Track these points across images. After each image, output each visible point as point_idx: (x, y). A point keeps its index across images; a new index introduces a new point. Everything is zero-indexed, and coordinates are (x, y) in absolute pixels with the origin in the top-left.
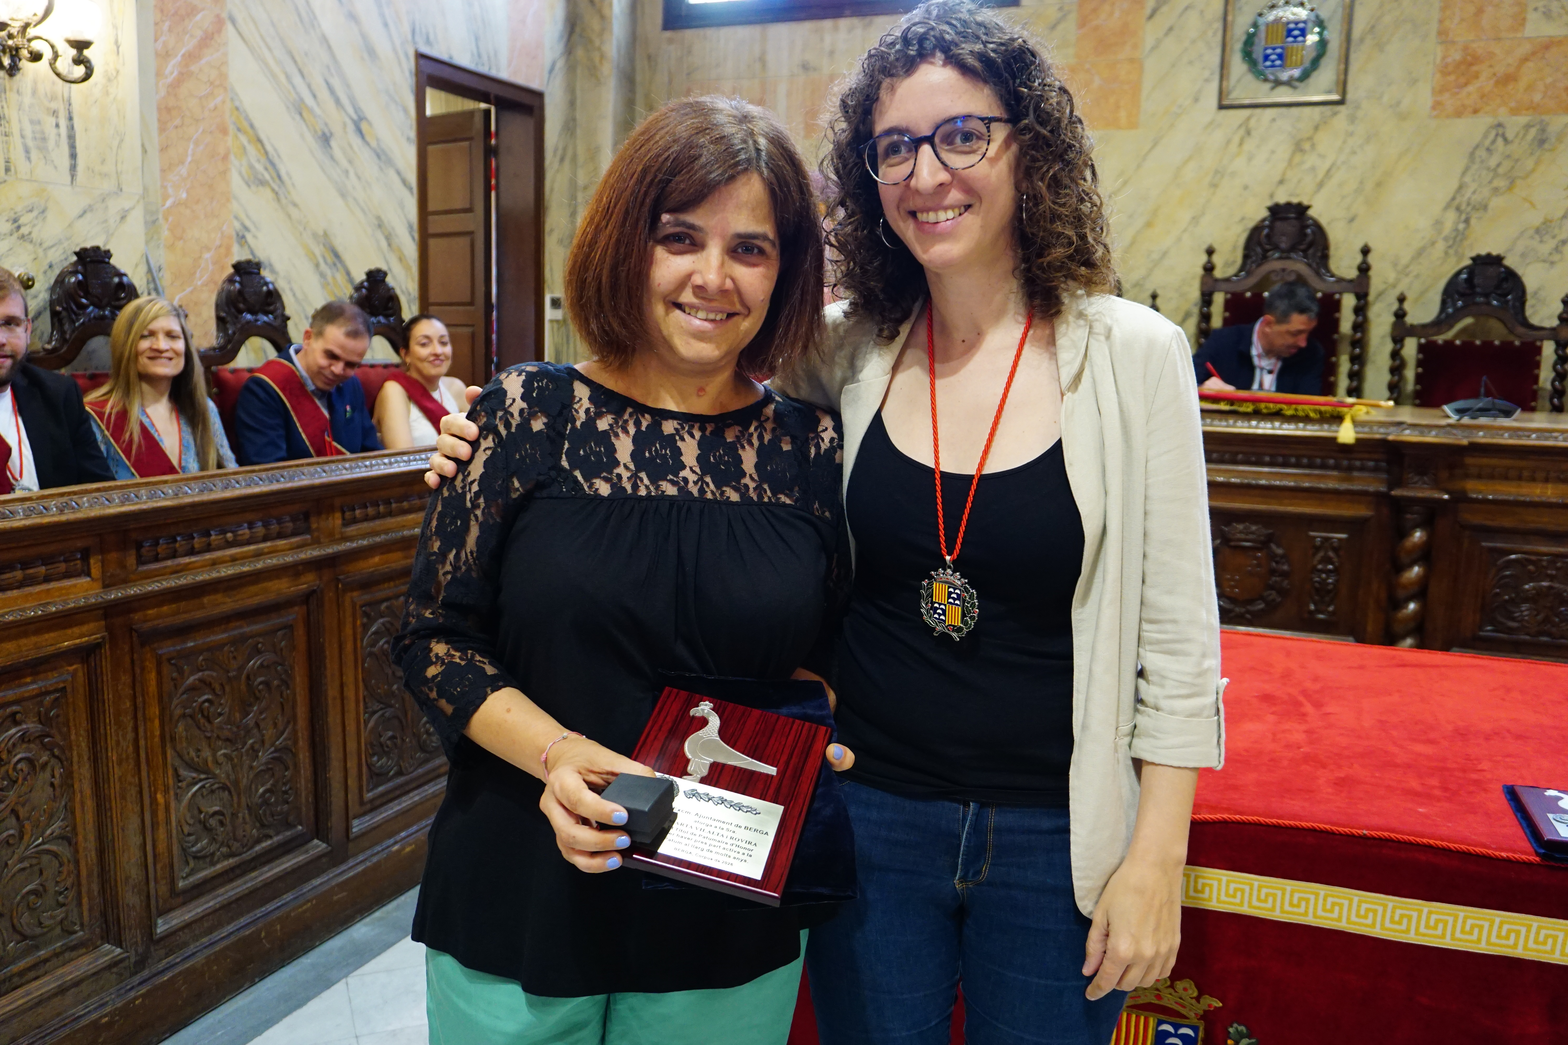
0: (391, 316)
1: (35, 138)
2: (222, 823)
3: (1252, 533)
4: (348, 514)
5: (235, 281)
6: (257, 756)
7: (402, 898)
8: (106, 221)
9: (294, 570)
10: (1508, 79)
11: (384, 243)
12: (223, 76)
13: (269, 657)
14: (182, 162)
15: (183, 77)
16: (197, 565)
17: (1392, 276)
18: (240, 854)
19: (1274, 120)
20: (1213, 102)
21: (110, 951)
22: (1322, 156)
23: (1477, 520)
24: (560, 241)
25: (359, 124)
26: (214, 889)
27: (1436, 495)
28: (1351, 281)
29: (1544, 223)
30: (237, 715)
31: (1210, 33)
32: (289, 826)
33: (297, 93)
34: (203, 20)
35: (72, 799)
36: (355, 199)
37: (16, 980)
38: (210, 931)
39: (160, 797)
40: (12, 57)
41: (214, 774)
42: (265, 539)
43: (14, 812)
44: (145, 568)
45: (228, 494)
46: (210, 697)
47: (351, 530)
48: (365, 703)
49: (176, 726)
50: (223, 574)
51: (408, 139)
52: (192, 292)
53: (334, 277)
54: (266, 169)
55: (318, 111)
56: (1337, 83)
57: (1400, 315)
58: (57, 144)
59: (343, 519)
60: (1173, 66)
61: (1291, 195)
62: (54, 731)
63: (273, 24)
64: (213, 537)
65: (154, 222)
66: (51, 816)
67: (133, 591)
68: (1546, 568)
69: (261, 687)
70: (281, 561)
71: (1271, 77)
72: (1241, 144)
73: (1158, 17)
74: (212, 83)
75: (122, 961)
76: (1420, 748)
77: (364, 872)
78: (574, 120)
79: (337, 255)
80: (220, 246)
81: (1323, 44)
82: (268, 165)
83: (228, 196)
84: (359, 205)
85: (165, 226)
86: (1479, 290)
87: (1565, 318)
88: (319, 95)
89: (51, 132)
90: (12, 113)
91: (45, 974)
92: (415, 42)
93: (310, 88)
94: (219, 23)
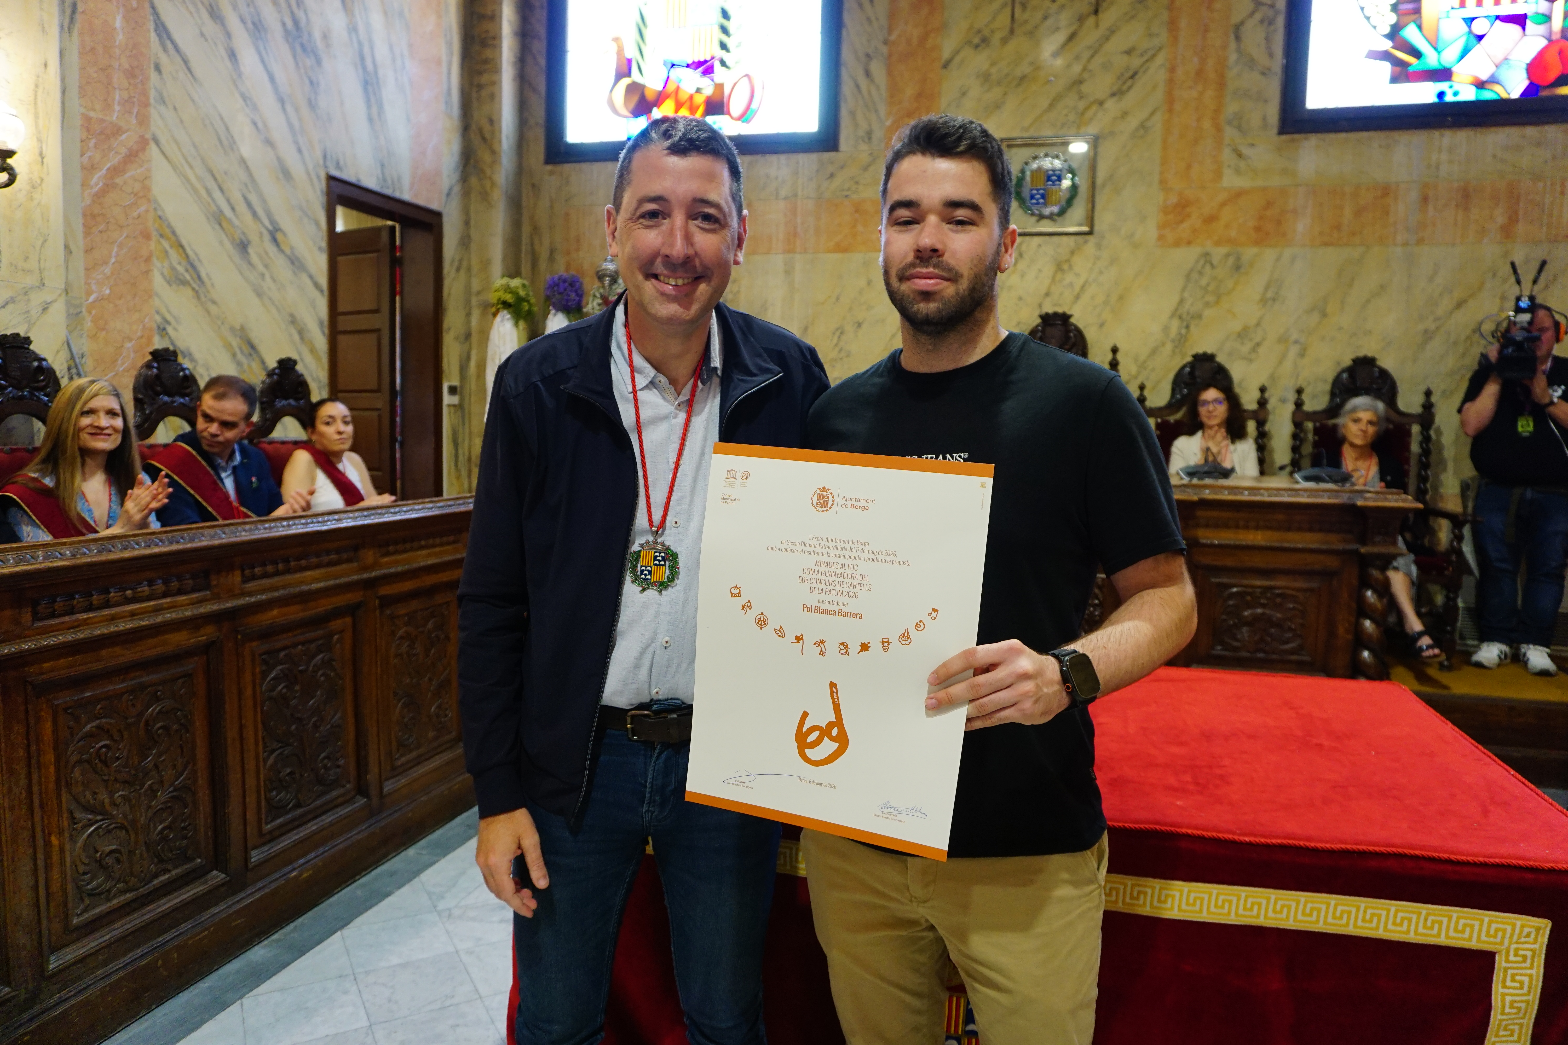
0: (301, 399)
2: (118, 861)
4: (247, 572)
5: (153, 367)
6: (156, 796)
7: (300, 920)
8: (28, 312)
9: (194, 623)
10: (1211, 219)
11: (296, 337)
12: (147, 189)
13: (168, 704)
14: (106, 263)
15: (108, 187)
16: (96, 620)
17: (1135, 369)
18: (138, 889)
19: (1040, 245)
23: (1206, 561)
24: (457, 338)
25: (275, 234)
26: (110, 923)
29: (1244, 329)
30: (136, 759)
32: (188, 859)
33: (218, 207)
34: (128, 139)
36: (270, 299)
38: (105, 964)
39: (54, 840)
41: (111, 814)
42: (165, 595)
44: (41, 624)
45: (127, 554)
46: (107, 742)
47: (251, 586)
48: (264, 743)
49: (72, 772)
50: (121, 628)
51: (320, 249)
52: (113, 377)
53: (250, 366)
54: (187, 271)
55: (236, 222)
56: (1087, 218)
59: (243, 576)
61: (1054, 305)
63: (194, 145)
64: (112, 595)
65: (78, 314)
67: (27, 646)
68: (1259, 598)
69: (159, 732)
70: (181, 615)
71: (1037, 212)
74: (135, 195)
75: (13, 998)
76: (1174, 750)
77: (261, 898)
78: (469, 236)
79: (252, 347)
80: (142, 337)
81: (1074, 188)
82: (189, 267)
83: (150, 294)
84: (273, 303)
85: (88, 319)
86: (1199, 380)
87: (1262, 403)
88: (237, 208)
92: (326, 166)
93: (228, 201)
94: (143, 143)
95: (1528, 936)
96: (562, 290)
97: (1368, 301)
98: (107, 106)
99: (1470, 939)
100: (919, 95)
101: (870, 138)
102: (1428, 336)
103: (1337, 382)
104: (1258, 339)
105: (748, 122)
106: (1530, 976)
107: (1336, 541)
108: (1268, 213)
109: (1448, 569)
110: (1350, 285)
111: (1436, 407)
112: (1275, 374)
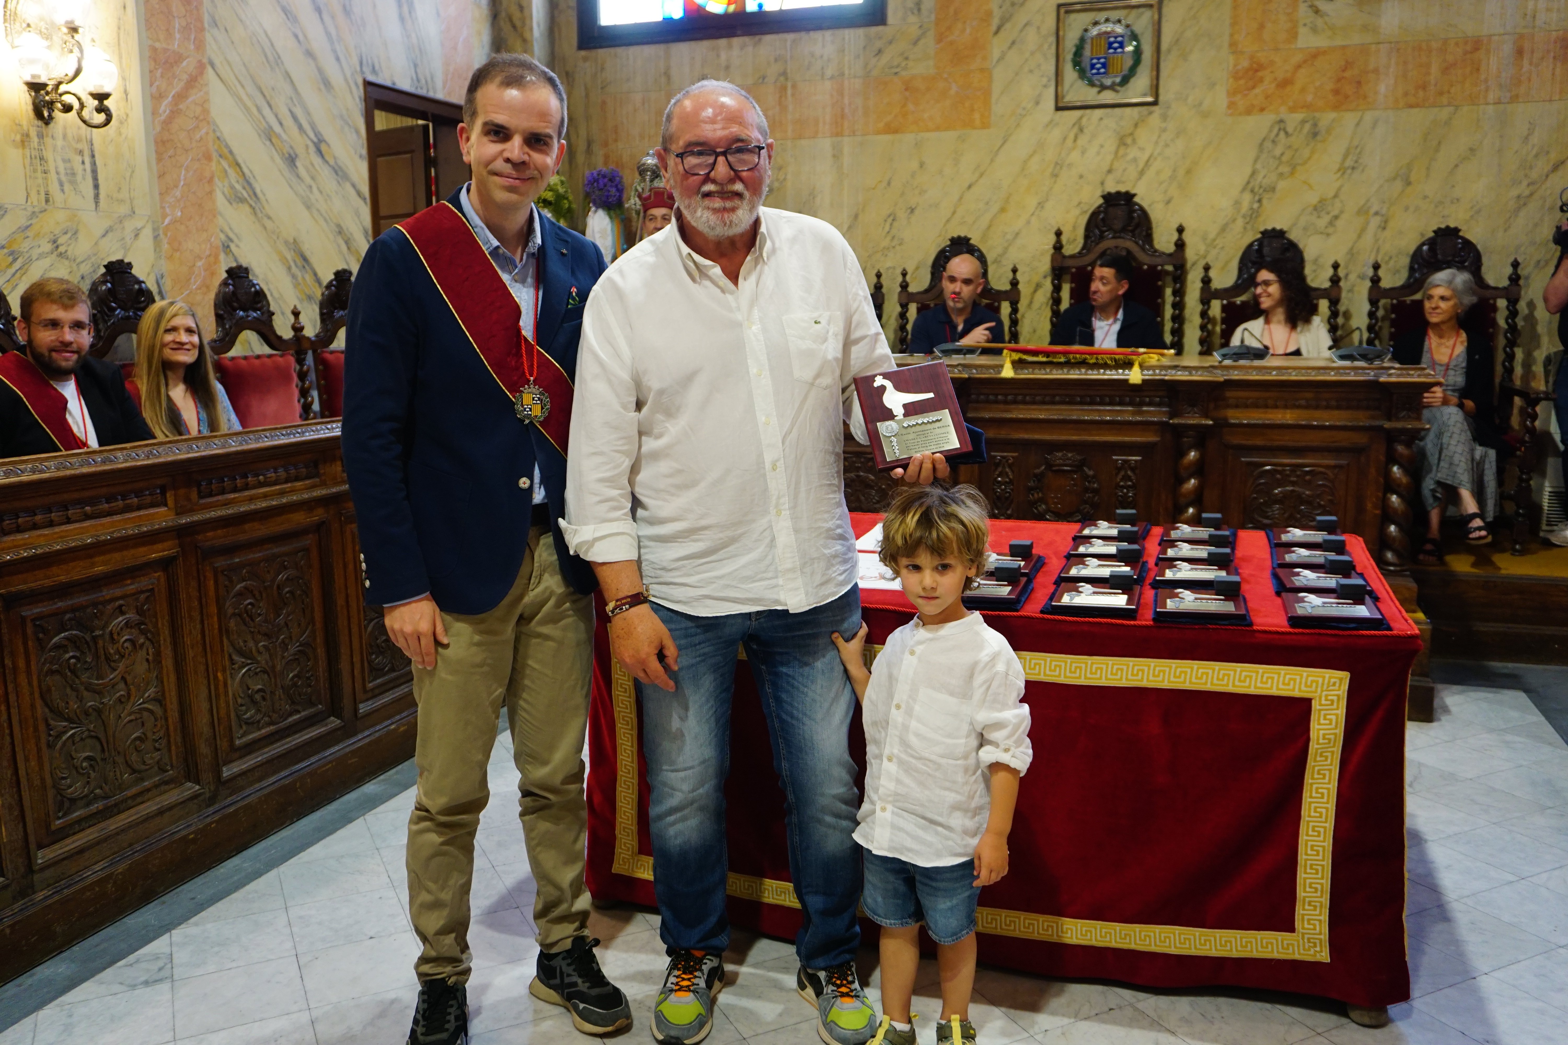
1: (67, 174)
3: (1069, 459)
5: (229, 284)
6: (287, 649)
7: (400, 766)
9: (308, 505)
10: (1285, 83)
11: (344, 247)
12: (206, 112)
13: (292, 573)
14: (176, 186)
15: (174, 114)
16: (239, 499)
17: (1202, 248)
18: (277, 724)
19: (1101, 119)
20: (1051, 104)
21: (191, 788)
22: (1142, 149)
23: (1236, 440)
25: (319, 145)
26: (260, 749)
27: (1203, 422)
28: (1170, 255)
29: (1320, 202)
30: (272, 616)
31: (1046, 46)
32: (313, 705)
33: (268, 123)
34: (188, 65)
35: (161, 672)
36: (318, 210)
37: (129, 802)
38: (260, 779)
39: (220, 675)
40: (49, 110)
41: (257, 660)
42: (286, 481)
43: (123, 679)
44: (203, 501)
45: (260, 446)
46: (252, 601)
48: (364, 613)
49: (229, 622)
50: (256, 507)
51: (361, 156)
53: (305, 280)
54: (244, 188)
55: (284, 135)
56: (1151, 86)
57: (1206, 281)
58: (84, 179)
60: (1017, 74)
61: (1118, 182)
62: (147, 621)
63: (244, 64)
64: (249, 479)
65: (159, 237)
66: (148, 684)
67: (197, 517)
68: (1288, 476)
69: (288, 595)
70: (300, 498)
71: (1097, 83)
72: (1075, 140)
73: (1002, 34)
74: (197, 118)
75: (200, 795)
77: (369, 744)
79: (305, 259)
80: (208, 256)
82: (246, 185)
83: (214, 213)
84: (321, 214)
85: (165, 241)
87: (1335, 280)
88: (284, 122)
89: (79, 168)
90: (49, 155)
91: (148, 800)
92: (362, 72)
93: (276, 116)
94: (201, 67)
95: (1334, 684)
96: (601, 186)
97: (1456, 166)
98: (169, 35)
99: (1293, 690)
101: (919, 10)
102: (1522, 202)
103: (1417, 255)
104: (1336, 212)
106: (1337, 715)
107: (1362, 419)
108: (1347, 74)
109: (1520, 450)
110: (1437, 150)
111: (1527, 278)
112: (1352, 249)
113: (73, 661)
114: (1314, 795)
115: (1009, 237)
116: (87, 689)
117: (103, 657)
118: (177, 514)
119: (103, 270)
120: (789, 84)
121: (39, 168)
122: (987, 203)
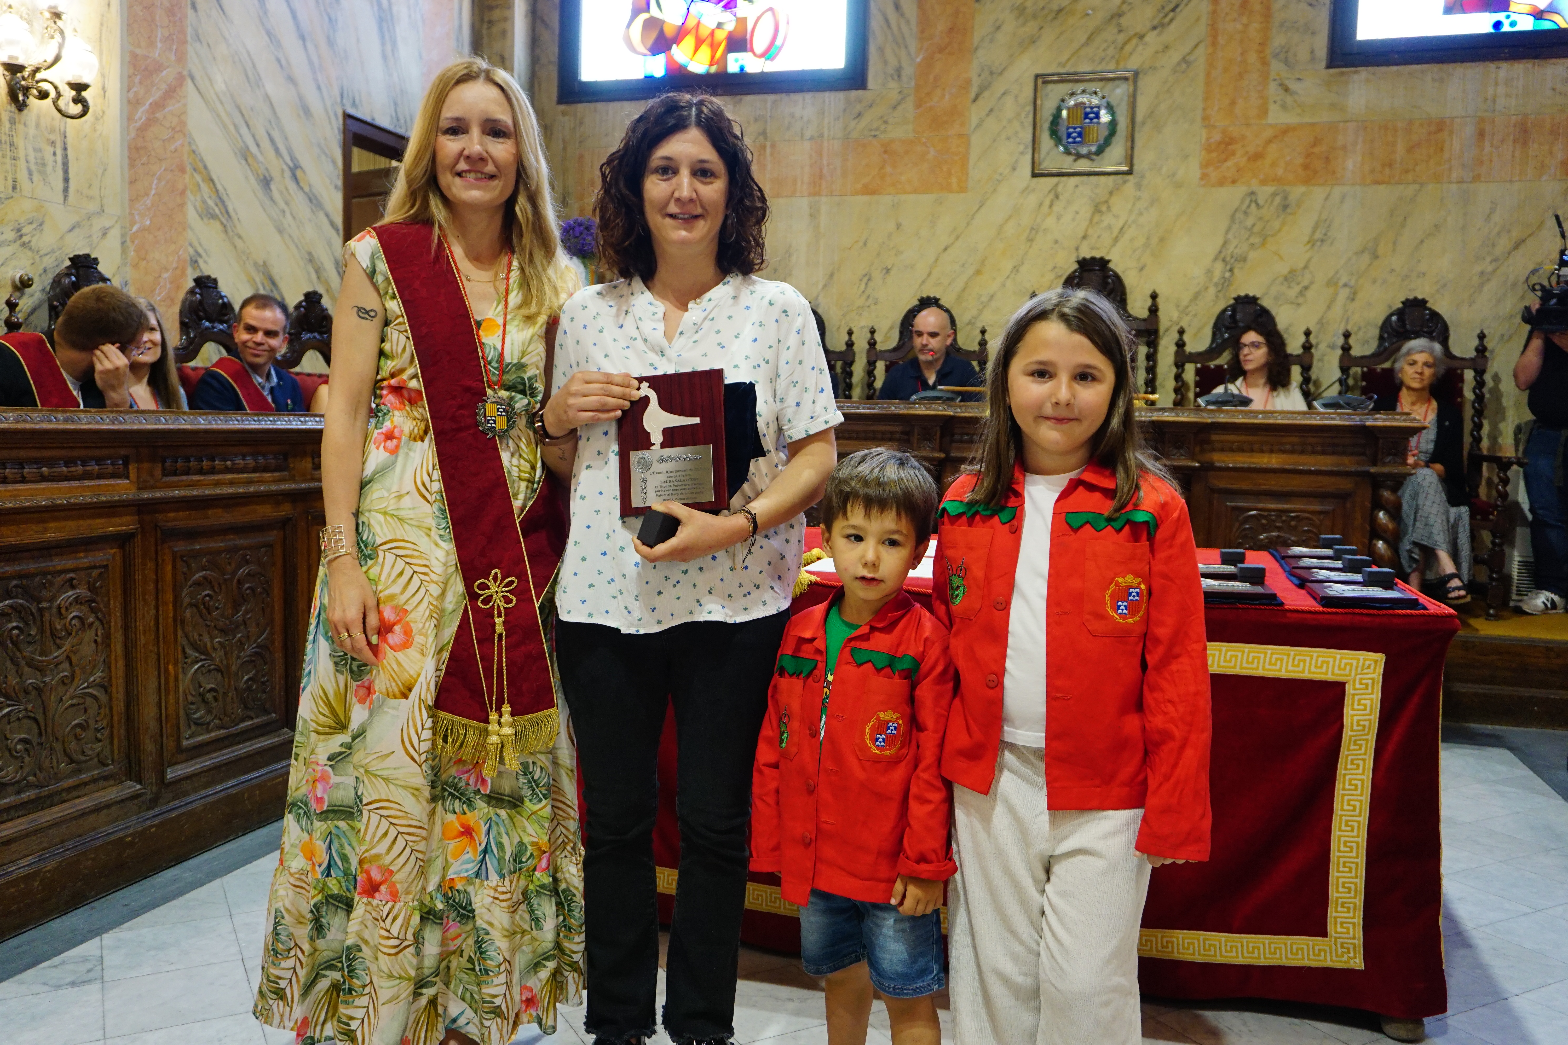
1: (36, 163)
5: (196, 293)
6: (243, 649)
8: (91, 235)
9: (275, 499)
10: (1256, 157)
11: (314, 276)
12: (183, 124)
13: (253, 568)
14: (147, 194)
15: (150, 122)
16: (205, 482)
17: (1175, 315)
18: (228, 728)
19: (1077, 186)
20: (1028, 171)
21: (132, 787)
22: (1116, 217)
23: (1222, 484)
25: (295, 170)
26: (208, 753)
27: (1190, 464)
28: (1144, 320)
29: (1291, 272)
30: (230, 611)
31: (1023, 115)
32: (266, 712)
33: (244, 142)
34: (168, 75)
35: (109, 656)
36: (290, 236)
37: (65, 794)
38: (206, 786)
39: (171, 667)
40: (24, 95)
41: (211, 657)
42: (254, 470)
43: (68, 658)
44: (167, 479)
45: (230, 428)
46: (210, 592)
49: (185, 612)
50: (223, 493)
51: (336, 187)
54: (216, 203)
55: (260, 157)
56: (1126, 158)
57: (1180, 345)
58: (54, 171)
60: (994, 140)
61: (1092, 248)
62: (98, 599)
64: (217, 463)
65: (126, 241)
66: (94, 667)
67: (158, 494)
68: (1274, 521)
69: (248, 591)
70: (267, 489)
72: (1051, 206)
73: (980, 101)
74: (173, 129)
75: (140, 795)
79: (273, 283)
80: (176, 268)
82: (218, 201)
83: (184, 226)
84: (293, 241)
85: (132, 248)
86: (1241, 324)
87: (1307, 347)
88: (261, 144)
89: (49, 159)
90: (20, 142)
91: (85, 795)
92: (343, 105)
93: (254, 137)
94: (180, 79)
95: (1369, 667)
96: (577, 234)
97: (1422, 242)
98: (151, 43)
99: (1326, 673)
100: (951, 30)
101: (899, 76)
102: (1486, 278)
103: (1386, 325)
104: (1305, 283)
105: (772, 59)
106: (1372, 700)
107: (1349, 464)
108: (1316, 150)
109: (1493, 514)
110: (1403, 225)
111: (1492, 351)
112: (1322, 318)
113: (15, 632)
114: (1347, 786)
115: (984, 299)
116: (29, 665)
117: (48, 632)
118: (139, 489)
119: (68, 263)
120: (768, 144)
121: (9, 154)
122: (963, 265)
